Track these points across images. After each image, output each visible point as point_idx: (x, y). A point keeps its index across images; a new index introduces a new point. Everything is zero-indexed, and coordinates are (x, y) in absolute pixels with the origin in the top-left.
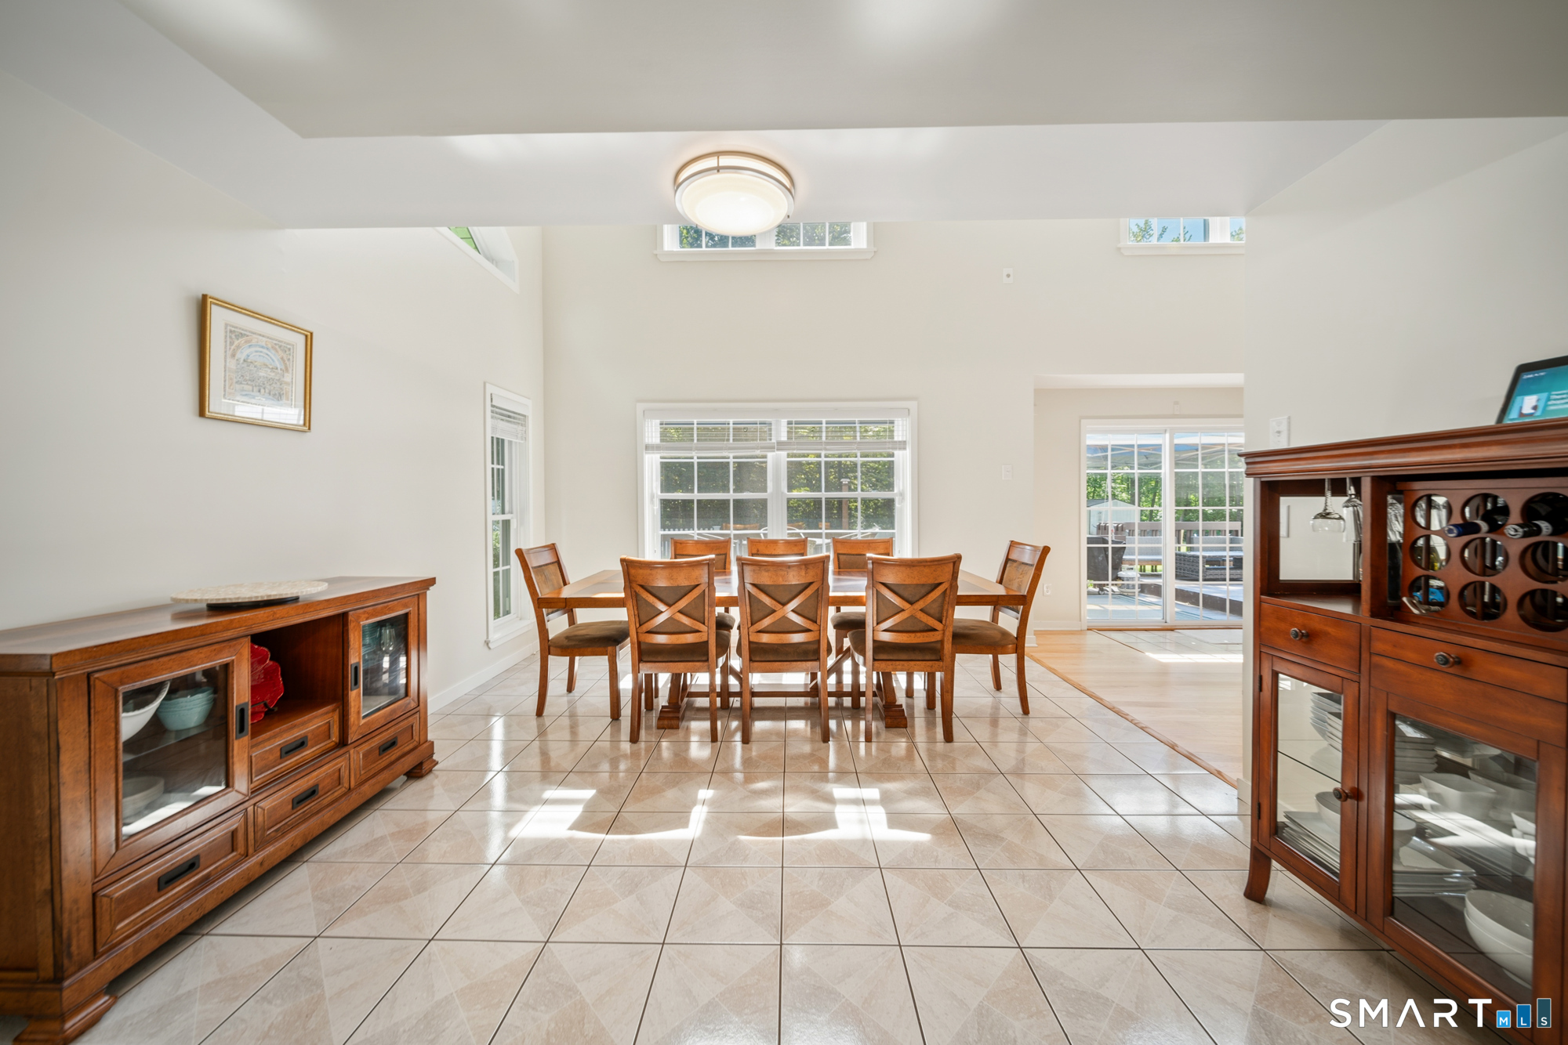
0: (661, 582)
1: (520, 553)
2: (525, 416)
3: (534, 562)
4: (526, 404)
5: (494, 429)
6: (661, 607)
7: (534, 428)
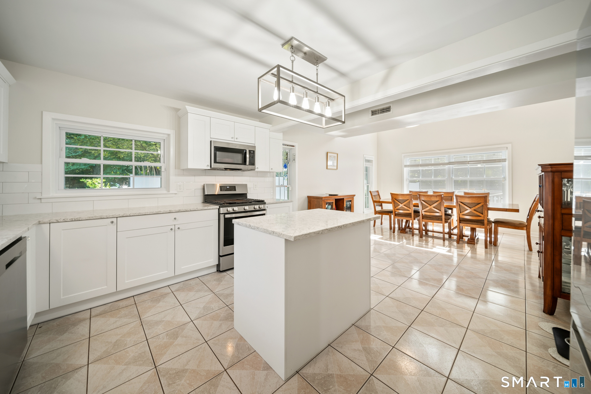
0: (400, 198)
1: (370, 192)
2: (372, 160)
3: (373, 194)
4: (373, 158)
5: (365, 164)
6: (400, 204)
7: (375, 163)
